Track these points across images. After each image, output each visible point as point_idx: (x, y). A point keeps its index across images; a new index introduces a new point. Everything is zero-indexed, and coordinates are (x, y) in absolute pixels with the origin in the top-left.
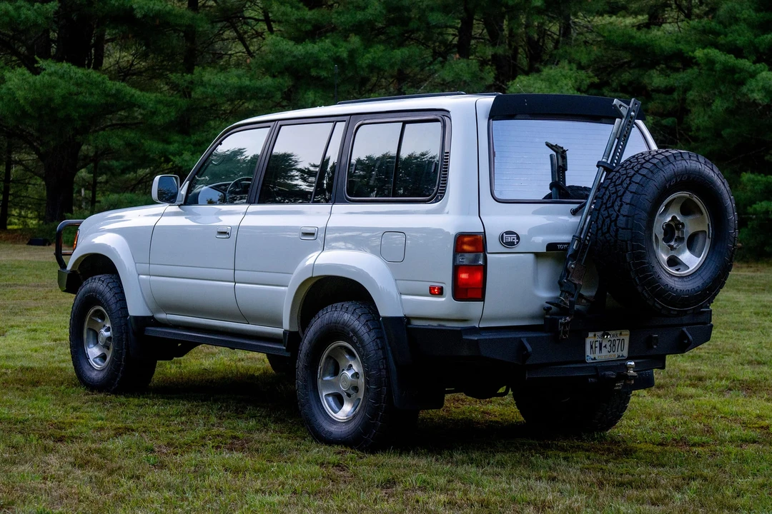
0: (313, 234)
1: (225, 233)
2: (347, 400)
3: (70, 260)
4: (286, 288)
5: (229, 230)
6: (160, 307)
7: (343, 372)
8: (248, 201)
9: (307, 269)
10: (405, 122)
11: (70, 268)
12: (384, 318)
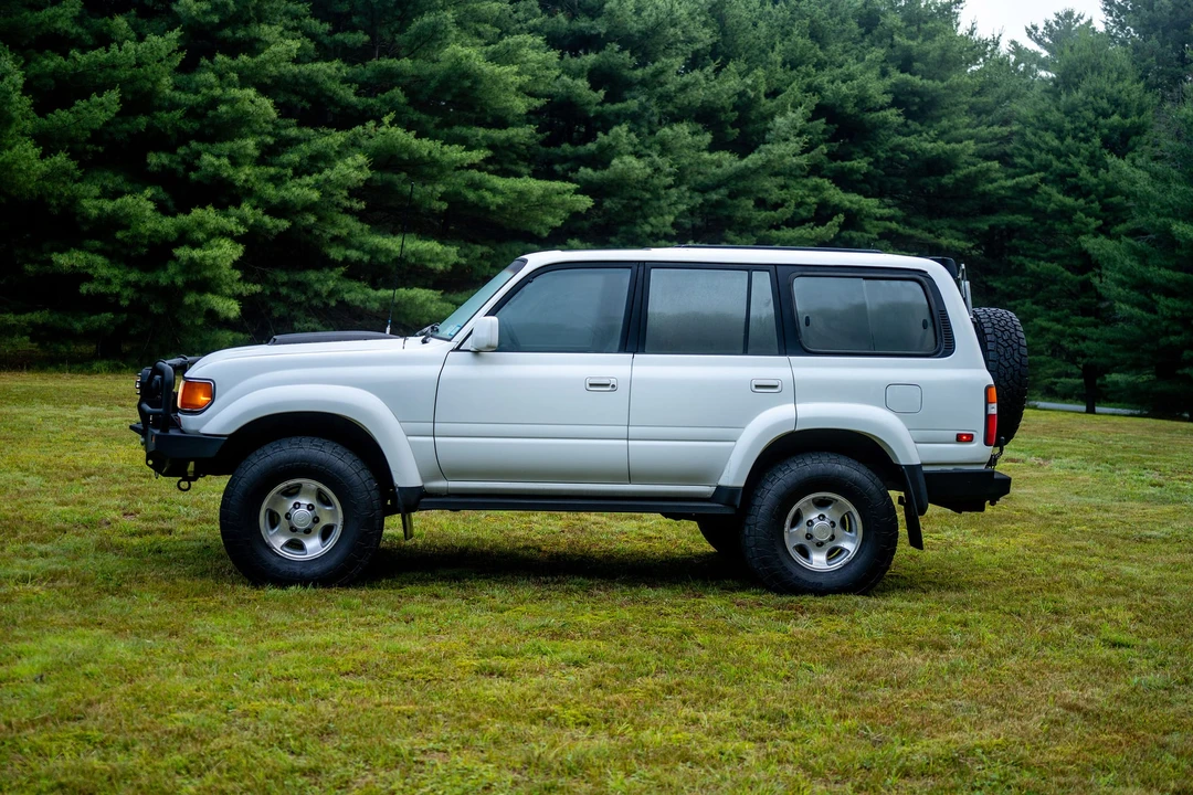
0: (775, 387)
1: (607, 385)
2: (816, 550)
3: (219, 420)
4: (733, 443)
5: (613, 382)
6: (443, 473)
7: (810, 523)
8: (623, 349)
9: (785, 423)
10: (865, 278)
11: (229, 431)
12: (907, 466)
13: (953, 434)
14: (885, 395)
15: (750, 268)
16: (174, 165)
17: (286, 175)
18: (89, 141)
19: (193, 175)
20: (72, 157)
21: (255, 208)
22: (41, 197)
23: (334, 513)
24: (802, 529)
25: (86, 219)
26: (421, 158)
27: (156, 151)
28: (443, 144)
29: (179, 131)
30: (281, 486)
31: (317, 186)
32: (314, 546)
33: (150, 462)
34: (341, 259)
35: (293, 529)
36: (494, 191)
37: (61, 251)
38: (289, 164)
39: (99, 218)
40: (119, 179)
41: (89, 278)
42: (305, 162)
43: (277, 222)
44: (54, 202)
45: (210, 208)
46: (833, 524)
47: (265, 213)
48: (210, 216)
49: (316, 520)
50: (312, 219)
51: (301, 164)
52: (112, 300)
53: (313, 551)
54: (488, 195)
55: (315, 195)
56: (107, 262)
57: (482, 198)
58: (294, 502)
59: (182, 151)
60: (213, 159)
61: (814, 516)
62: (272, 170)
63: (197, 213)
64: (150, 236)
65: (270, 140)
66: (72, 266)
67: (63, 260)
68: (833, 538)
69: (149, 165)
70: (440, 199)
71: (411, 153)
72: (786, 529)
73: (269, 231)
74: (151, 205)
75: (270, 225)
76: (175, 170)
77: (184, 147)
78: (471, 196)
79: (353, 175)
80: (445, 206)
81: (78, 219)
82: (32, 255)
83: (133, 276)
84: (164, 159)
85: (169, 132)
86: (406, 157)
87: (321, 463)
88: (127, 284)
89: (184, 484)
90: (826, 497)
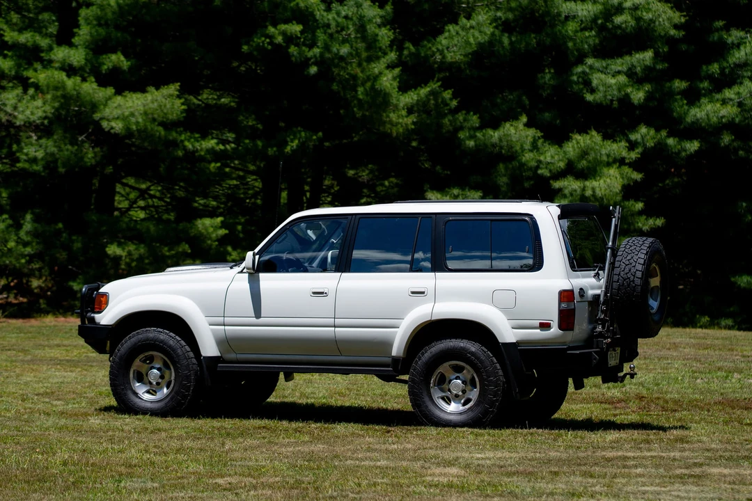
0: (423, 293)
1: (322, 293)
3: (107, 317)
4: (397, 329)
5: (326, 291)
6: (233, 349)
8: (337, 270)
9: (426, 315)
10: (492, 220)
11: (111, 323)
12: (503, 344)
13: (537, 323)
14: (492, 297)
15: (420, 216)
20: (446, 86)
21: (657, 129)
87: (162, 341)
90: (457, 365)
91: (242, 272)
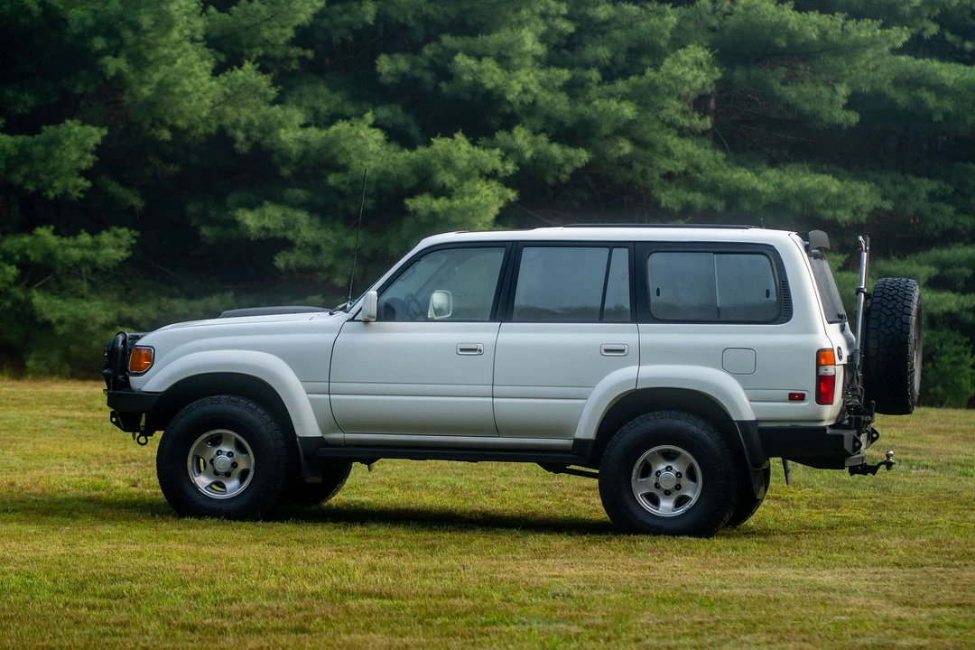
0: (623, 351)
1: (475, 350)
2: (664, 498)
3: (154, 381)
4: (585, 401)
5: (481, 346)
6: (340, 427)
7: (658, 473)
8: (493, 319)
9: (628, 382)
10: (715, 253)
11: (163, 389)
12: (738, 422)
13: (785, 393)
14: (722, 358)
15: (611, 245)
16: (418, 73)
17: (590, 80)
18: (293, 42)
19: (444, 86)
20: (263, 70)
21: (535, 133)
22: (222, 130)
23: (248, 461)
24: (652, 479)
25: (285, 159)
26: (808, 44)
27: (389, 52)
28: (847, 19)
29: (426, 21)
30: (205, 435)
31: (635, 96)
32: (233, 486)
33: (114, 420)
34: (677, 208)
35: (216, 473)
36: (940, 89)
37: (251, 206)
38: (596, 63)
39: (305, 154)
40: (337, 98)
41: (287, 245)
42: (622, 58)
43: (571, 152)
44: (240, 135)
45: (459, 136)
46: (679, 475)
47: (552, 140)
48: (459, 148)
49: (234, 465)
50: (626, 147)
51: (613, 61)
52: (322, 276)
53: (232, 490)
54: (930, 99)
55: (629, 111)
56: (316, 220)
57: (920, 102)
58: (217, 449)
59: (428, 51)
60: (472, 62)
61: (662, 467)
62: (565, 74)
63: (440, 144)
64: (379, 181)
65: (568, 27)
66: (263, 228)
67: (250, 220)
68: (678, 487)
69: (380, 74)
70: (847, 107)
71: (791, 35)
72: (633, 478)
73: (560, 168)
74: (378, 135)
75: (560, 159)
76: (417, 80)
77: (434, 45)
78: (902, 98)
79: (689, 77)
80: (854, 118)
81: (276, 158)
82: (213, 214)
83: (351, 242)
84: (403, 63)
85: (412, 23)
86: (782, 42)
87: (236, 416)
88: (343, 253)
89: (142, 440)
90: (669, 450)
91: (352, 320)
